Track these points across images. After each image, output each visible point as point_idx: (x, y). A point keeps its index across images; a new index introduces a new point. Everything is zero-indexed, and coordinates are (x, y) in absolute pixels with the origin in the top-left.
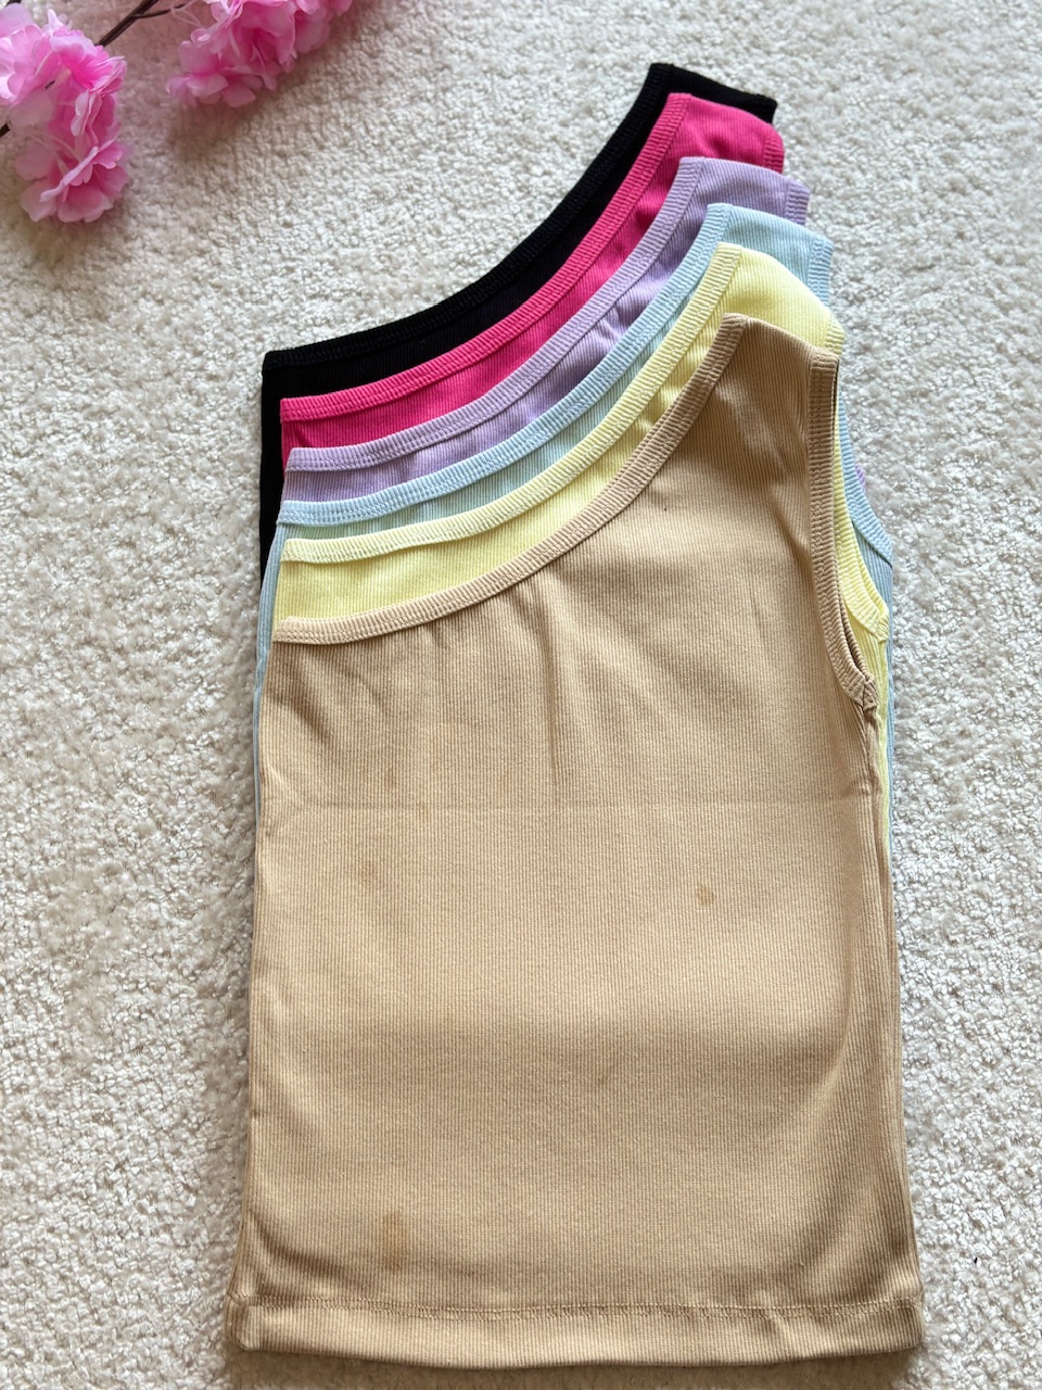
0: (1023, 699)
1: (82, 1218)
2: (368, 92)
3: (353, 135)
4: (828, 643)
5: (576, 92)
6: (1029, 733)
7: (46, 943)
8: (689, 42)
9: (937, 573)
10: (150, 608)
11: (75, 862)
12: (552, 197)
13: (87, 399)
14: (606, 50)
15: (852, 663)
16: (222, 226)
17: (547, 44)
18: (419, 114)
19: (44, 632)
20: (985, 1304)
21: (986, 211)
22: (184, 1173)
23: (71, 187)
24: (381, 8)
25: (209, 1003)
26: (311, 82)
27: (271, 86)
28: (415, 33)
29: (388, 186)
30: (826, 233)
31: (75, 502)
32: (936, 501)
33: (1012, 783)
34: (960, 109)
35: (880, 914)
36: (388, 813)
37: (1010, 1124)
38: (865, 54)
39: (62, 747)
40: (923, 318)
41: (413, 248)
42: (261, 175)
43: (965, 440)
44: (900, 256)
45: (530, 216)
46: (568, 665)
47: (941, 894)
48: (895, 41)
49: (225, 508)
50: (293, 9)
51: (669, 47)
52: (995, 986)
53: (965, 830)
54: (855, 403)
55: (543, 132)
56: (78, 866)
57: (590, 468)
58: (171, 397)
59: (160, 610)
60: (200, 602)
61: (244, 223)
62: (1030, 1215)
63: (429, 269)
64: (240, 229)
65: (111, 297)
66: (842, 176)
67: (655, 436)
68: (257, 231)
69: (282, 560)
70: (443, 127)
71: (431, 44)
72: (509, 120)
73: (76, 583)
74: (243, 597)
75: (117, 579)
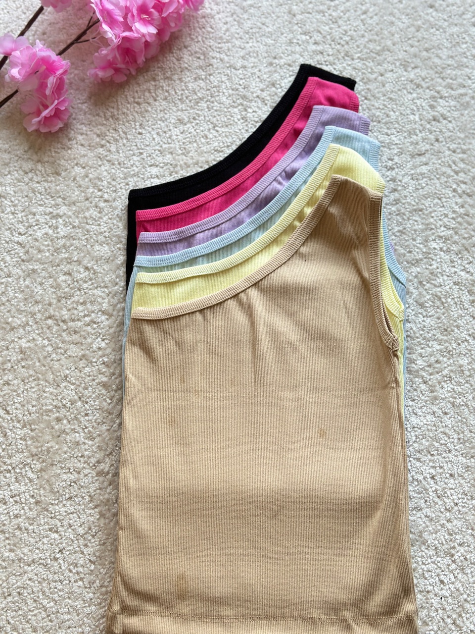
0: (464, 346)
1: (44, 575)
2: (176, 75)
3: (169, 94)
4: (377, 321)
5: (268, 76)
6: (467, 361)
7: (29, 451)
8: (317, 54)
9: (426, 290)
10: (77, 302)
11: (42, 415)
12: (257, 122)
13: (51, 210)
14: (281, 58)
15: (388, 330)
16: (111, 134)
17: (255, 55)
18: (198, 86)
19: (31, 313)
20: (446, 617)
21: (449, 129)
22: (89, 555)
23: (45, 117)
24: (182, 39)
25: (101, 479)
26: (151, 71)
27: (134, 73)
28: (197, 49)
29: (185, 117)
30: (377, 139)
31: (45, 256)
32: (426, 258)
33: (459, 384)
34: (438, 85)
35: (400, 442)
36: (182, 394)
37: (457, 537)
38: (396, 60)
39: (38, 364)
40: (420, 177)
41: (195, 145)
42: (129, 112)
43: (439, 230)
44: (410, 149)
45: (247, 130)
46: (262, 329)
47: (427, 433)
48: (409, 54)
50: (144, 40)
51: (309, 56)
52: (451, 475)
53: (438, 404)
54: (390, 214)
55: (253, 94)
56: (44, 417)
57: (272, 242)
58: (88, 209)
59: (82, 304)
60: (100, 300)
61: (121, 133)
62: (466, 578)
63: (202, 154)
64: (119, 135)
65: (62, 165)
66: (385, 114)
67: (301, 228)
68: (127, 136)
69: (136, 282)
70: (209, 91)
71: (204, 55)
72: (238, 88)
73: (45, 291)
74: (119, 298)
75: (63, 289)
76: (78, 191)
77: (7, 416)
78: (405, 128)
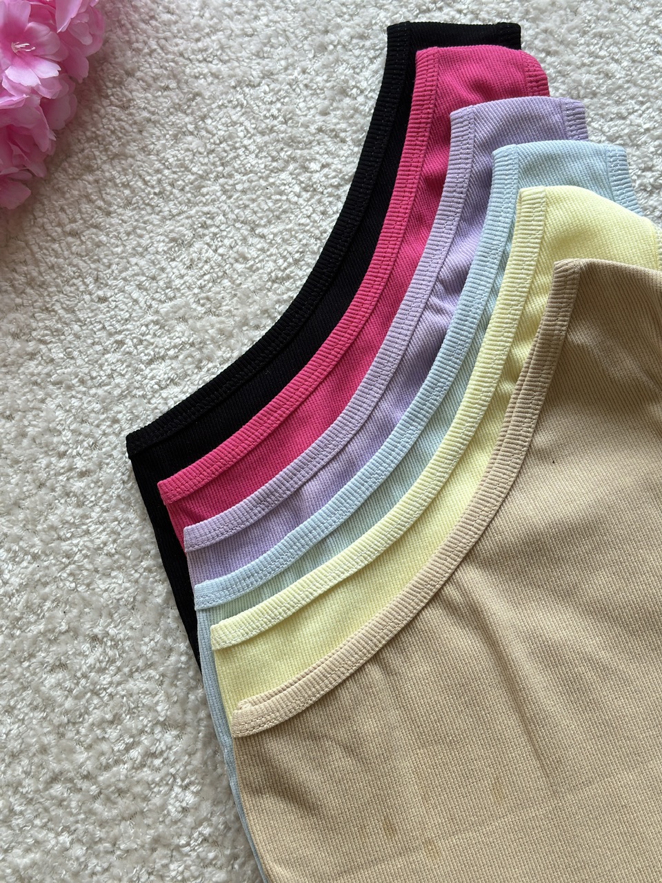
2: (133, 144)
3: (133, 191)
5: (325, 77)
10: (102, 723)
12: (338, 187)
14: (339, 27)
16: (43, 323)
17: (282, 39)
18: (187, 150)
19: (9, 785)
24: (116, 58)
26: (76, 153)
27: (39, 171)
28: (156, 70)
29: (183, 229)
30: (603, 133)
41: (226, 282)
42: (61, 260)
45: (323, 213)
49: (139, 598)
50: (37, 100)
55: (308, 127)
57: (468, 446)
58: (51, 506)
59: (112, 722)
60: (146, 700)
61: (61, 312)
63: (249, 298)
64: (59, 320)
66: (599, 73)
67: (521, 396)
68: (76, 315)
69: (213, 648)
70: (214, 155)
71: (175, 76)
72: (272, 127)
73: (23, 724)
74: (186, 680)
75: (61, 706)
76: (16, 474)
78: (653, 89)
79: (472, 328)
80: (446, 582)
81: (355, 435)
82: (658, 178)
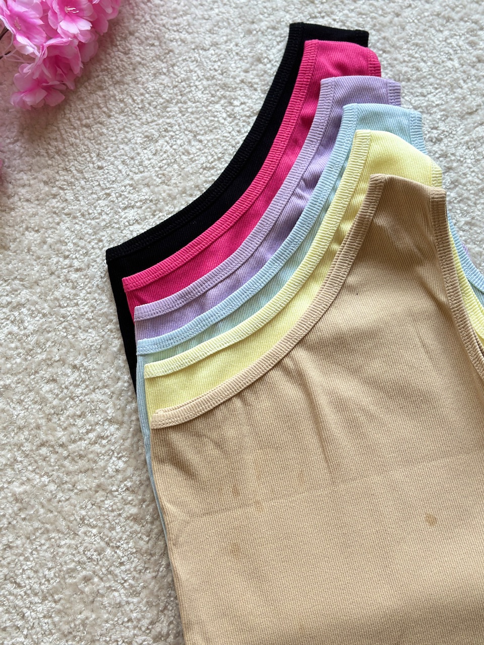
2: (129, 76)
3: (126, 105)
4: (471, 358)
5: (249, 50)
7: (59, 630)
8: (307, 5)
10: (74, 416)
11: (64, 578)
12: (249, 117)
13: (9, 299)
14: (261, 20)
16: (63, 178)
17: (225, 24)
18: (161, 84)
19: (15, 445)
24: (124, 23)
26: (94, 77)
27: (71, 85)
28: (147, 34)
29: (153, 131)
30: (411, 104)
31: (16, 362)
34: (473, 12)
36: (239, 512)
39: (42, 511)
40: (478, 143)
41: (176, 166)
42: (78, 141)
44: (457, 109)
45: (239, 132)
46: (323, 401)
49: (103, 346)
50: (76, 43)
51: (296, 10)
55: (235, 78)
56: (67, 581)
57: (308, 279)
58: (57, 287)
59: (80, 416)
60: (102, 406)
61: (75, 172)
63: (188, 177)
64: (73, 176)
65: (8, 235)
66: (413, 68)
67: (342, 253)
68: (83, 175)
69: (145, 377)
70: (177, 89)
71: (159, 39)
72: (214, 76)
73: (27, 411)
74: (126, 397)
75: (51, 403)
76: (38, 265)
77: (19, 590)
78: (444, 80)
79: (318, 209)
80: (286, 356)
81: (242, 265)
82: (440, 134)
